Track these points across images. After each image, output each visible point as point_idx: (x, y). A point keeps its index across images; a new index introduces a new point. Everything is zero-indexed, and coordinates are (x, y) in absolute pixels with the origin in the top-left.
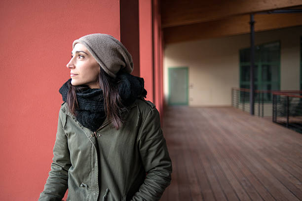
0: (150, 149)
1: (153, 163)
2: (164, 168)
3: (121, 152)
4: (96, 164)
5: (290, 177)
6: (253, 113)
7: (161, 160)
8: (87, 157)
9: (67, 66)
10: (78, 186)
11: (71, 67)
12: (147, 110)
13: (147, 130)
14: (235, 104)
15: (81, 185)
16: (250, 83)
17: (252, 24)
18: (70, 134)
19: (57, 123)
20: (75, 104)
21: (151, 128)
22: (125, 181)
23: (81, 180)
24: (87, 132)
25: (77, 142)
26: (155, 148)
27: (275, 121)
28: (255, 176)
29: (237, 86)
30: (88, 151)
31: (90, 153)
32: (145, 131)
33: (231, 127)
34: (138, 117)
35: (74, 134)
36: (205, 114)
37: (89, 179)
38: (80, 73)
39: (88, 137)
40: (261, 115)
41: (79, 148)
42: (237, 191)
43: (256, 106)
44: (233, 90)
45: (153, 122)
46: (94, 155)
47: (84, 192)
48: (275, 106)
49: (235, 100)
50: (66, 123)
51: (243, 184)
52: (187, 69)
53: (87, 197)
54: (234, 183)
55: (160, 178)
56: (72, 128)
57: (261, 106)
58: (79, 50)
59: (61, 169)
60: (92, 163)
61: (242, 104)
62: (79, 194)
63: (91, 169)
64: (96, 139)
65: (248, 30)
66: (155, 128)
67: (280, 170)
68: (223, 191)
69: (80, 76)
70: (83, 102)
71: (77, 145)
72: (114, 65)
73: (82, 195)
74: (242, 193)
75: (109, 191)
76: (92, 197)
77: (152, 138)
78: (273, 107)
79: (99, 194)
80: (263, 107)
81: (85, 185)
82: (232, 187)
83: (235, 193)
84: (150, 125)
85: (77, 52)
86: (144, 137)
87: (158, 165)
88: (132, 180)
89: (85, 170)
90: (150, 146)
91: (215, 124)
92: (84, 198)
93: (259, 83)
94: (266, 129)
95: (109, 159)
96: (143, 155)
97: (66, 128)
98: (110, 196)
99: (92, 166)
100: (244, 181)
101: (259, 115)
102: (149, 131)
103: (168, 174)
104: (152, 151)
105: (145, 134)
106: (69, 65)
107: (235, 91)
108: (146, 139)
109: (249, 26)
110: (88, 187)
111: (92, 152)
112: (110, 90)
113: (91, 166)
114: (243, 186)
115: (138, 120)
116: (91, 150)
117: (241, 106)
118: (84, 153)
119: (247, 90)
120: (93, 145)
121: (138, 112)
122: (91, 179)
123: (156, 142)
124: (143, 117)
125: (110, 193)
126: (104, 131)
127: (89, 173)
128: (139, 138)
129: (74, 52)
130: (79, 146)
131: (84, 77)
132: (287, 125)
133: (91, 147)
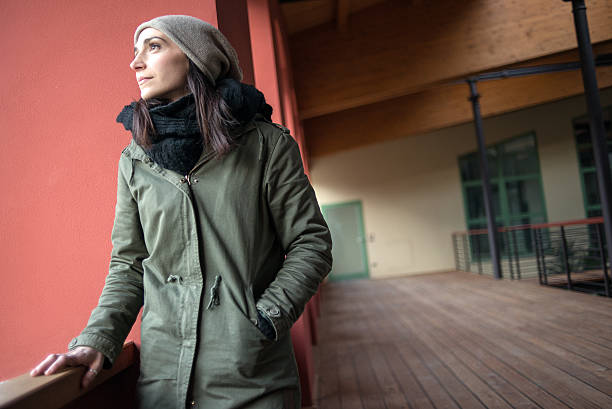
0: (289, 202)
1: (295, 227)
2: (316, 236)
3: (236, 207)
4: (194, 231)
5: (583, 362)
6: (500, 274)
7: (309, 222)
8: (176, 222)
9: (132, 65)
10: (163, 282)
11: (138, 65)
12: (274, 134)
13: (279, 166)
14: (463, 265)
15: (169, 279)
16: (488, 220)
17: (474, 99)
18: (142, 190)
19: (116, 184)
20: (149, 127)
21: (285, 164)
22: (248, 255)
23: (168, 270)
24: (173, 178)
25: (155, 198)
26: (295, 200)
27: (544, 283)
28: (514, 369)
29: (462, 227)
30: (177, 210)
31: (181, 213)
32: (275, 169)
33: (458, 302)
34: (261, 144)
35: (148, 187)
36: (404, 288)
37: (181, 265)
38: (157, 73)
40: (516, 275)
41: (161, 208)
42: (478, 395)
43: (505, 263)
44: (454, 236)
45: (287, 154)
46: (188, 215)
47: (176, 290)
48: (541, 259)
49: (460, 256)
50: (133, 173)
51: (491, 382)
52: (358, 203)
53: (181, 296)
54: (472, 383)
55: (311, 254)
56: (146, 180)
57: (514, 263)
58: (149, 37)
59: (127, 267)
60: (186, 231)
61: (476, 263)
62: (166, 293)
63: (184, 244)
64: (190, 187)
65: (470, 116)
66: (293, 165)
67: (562, 353)
68: (451, 397)
69: (158, 79)
70: (162, 120)
71: (156, 205)
72: (212, 57)
73: (172, 295)
74: (490, 396)
75: (220, 279)
76: (191, 293)
77: (289, 181)
78: (539, 263)
79: (204, 285)
80: (518, 265)
81: (176, 277)
82: (468, 389)
83: (476, 397)
84: (284, 158)
85: (147, 41)
86: (274, 179)
87: (304, 229)
88: (261, 259)
89: (174, 248)
90: (287, 196)
91: (426, 301)
92: (175, 298)
93: (505, 216)
94: (529, 297)
95: (216, 219)
96: (276, 214)
97: (133, 181)
98: (224, 287)
99: (187, 237)
100: (492, 377)
101: (512, 277)
102: (283, 169)
103: (325, 248)
104: (291, 205)
105: (277, 174)
106: (136, 63)
107: (459, 239)
108: (280, 183)
109: (468, 105)
110: (181, 279)
112: (207, 91)
113: (183, 238)
114: (490, 387)
115: (261, 149)
116: (181, 208)
117: (474, 268)
118: (170, 214)
119: (481, 232)
120: (185, 194)
121: (261, 137)
122: (185, 262)
123: (296, 190)
124: (270, 146)
125: (223, 282)
126: (203, 173)
127: (181, 253)
128: (266, 180)
129: (139, 45)
130: (159, 204)
131: (163, 79)
132: (569, 286)
133: (182, 202)
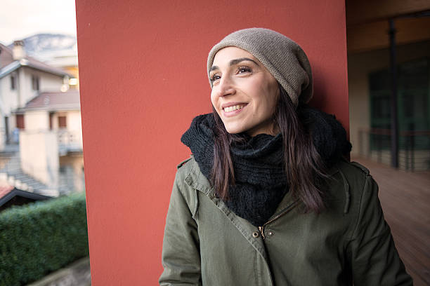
0: (374, 257)
6: (396, 163)
8: (249, 279)
13: (367, 219)
17: (392, 33)
34: (347, 195)
39: (247, 238)
43: (402, 156)
44: (359, 132)
46: (262, 273)
50: (198, 206)
61: (376, 153)
64: (264, 241)
77: (377, 234)
90: (374, 251)
101: (407, 168)
111: (259, 267)
115: (348, 200)
117: (375, 156)
120: (259, 253)
133: (255, 258)
